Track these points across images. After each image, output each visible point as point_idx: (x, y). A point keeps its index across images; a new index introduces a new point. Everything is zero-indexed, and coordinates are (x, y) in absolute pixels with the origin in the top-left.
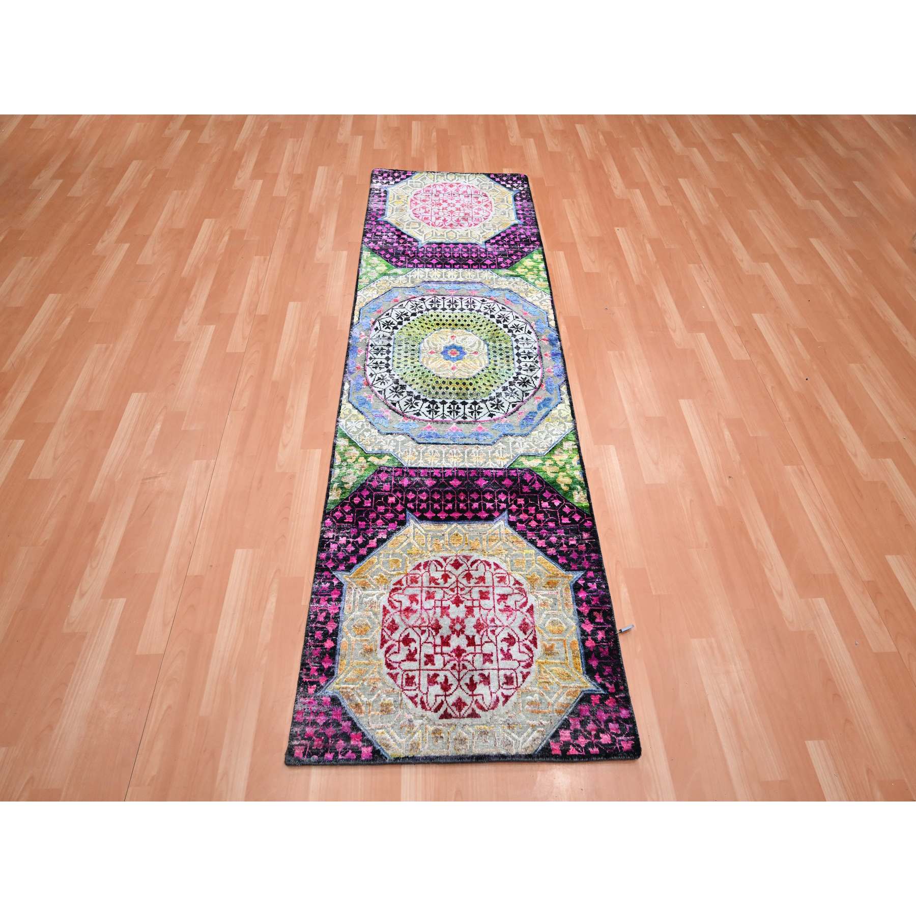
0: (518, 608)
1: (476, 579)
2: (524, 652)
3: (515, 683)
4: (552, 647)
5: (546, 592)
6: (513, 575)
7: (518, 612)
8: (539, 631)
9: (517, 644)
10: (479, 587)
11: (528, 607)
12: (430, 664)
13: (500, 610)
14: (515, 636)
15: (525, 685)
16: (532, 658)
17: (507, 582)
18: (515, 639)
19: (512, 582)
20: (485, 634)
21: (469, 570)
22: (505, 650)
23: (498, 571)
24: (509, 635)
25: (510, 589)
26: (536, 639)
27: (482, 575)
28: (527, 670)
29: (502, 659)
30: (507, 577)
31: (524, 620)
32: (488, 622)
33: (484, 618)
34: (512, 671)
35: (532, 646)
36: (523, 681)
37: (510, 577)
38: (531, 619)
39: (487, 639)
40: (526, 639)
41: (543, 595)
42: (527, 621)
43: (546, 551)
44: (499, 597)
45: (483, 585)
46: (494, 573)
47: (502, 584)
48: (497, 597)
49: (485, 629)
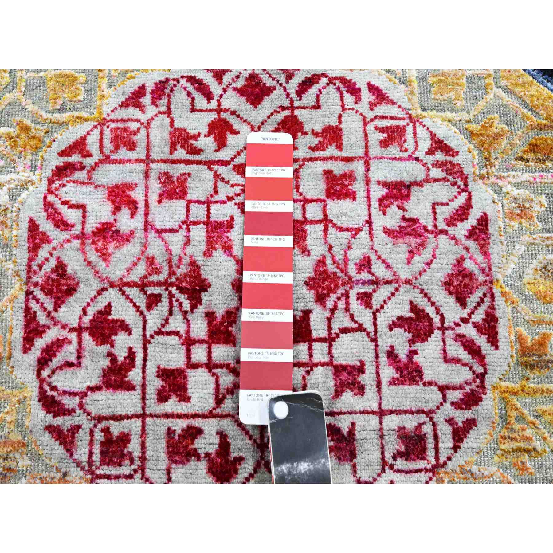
0: (442, 225)
1: (315, 134)
2: (457, 361)
3: (430, 454)
4: (542, 343)
5: (527, 176)
6: (427, 122)
7: (442, 237)
8: (504, 294)
9: (437, 334)
10: (324, 159)
11: (472, 221)
12: (173, 400)
13: (387, 232)
14: (430, 310)
15: (459, 460)
16: (482, 376)
17: (409, 144)
18: (430, 320)
19: (425, 144)
20: (341, 305)
21: (292, 107)
22: (402, 353)
23: (382, 110)
24: (414, 308)
25: (419, 166)
26: (496, 320)
27: (334, 122)
28: (468, 414)
29: (393, 382)
30: (410, 129)
31: (460, 261)
32: (352, 270)
33: (339, 257)
34: (422, 418)
35: (481, 341)
36: (456, 448)
37: (419, 129)
38: (480, 258)
39: (347, 323)
40: (465, 321)
41: (517, 186)
42: (468, 265)
44: (384, 191)
45: (337, 153)
46: (370, 115)
47: (394, 150)
48: (378, 192)
49: (341, 291)
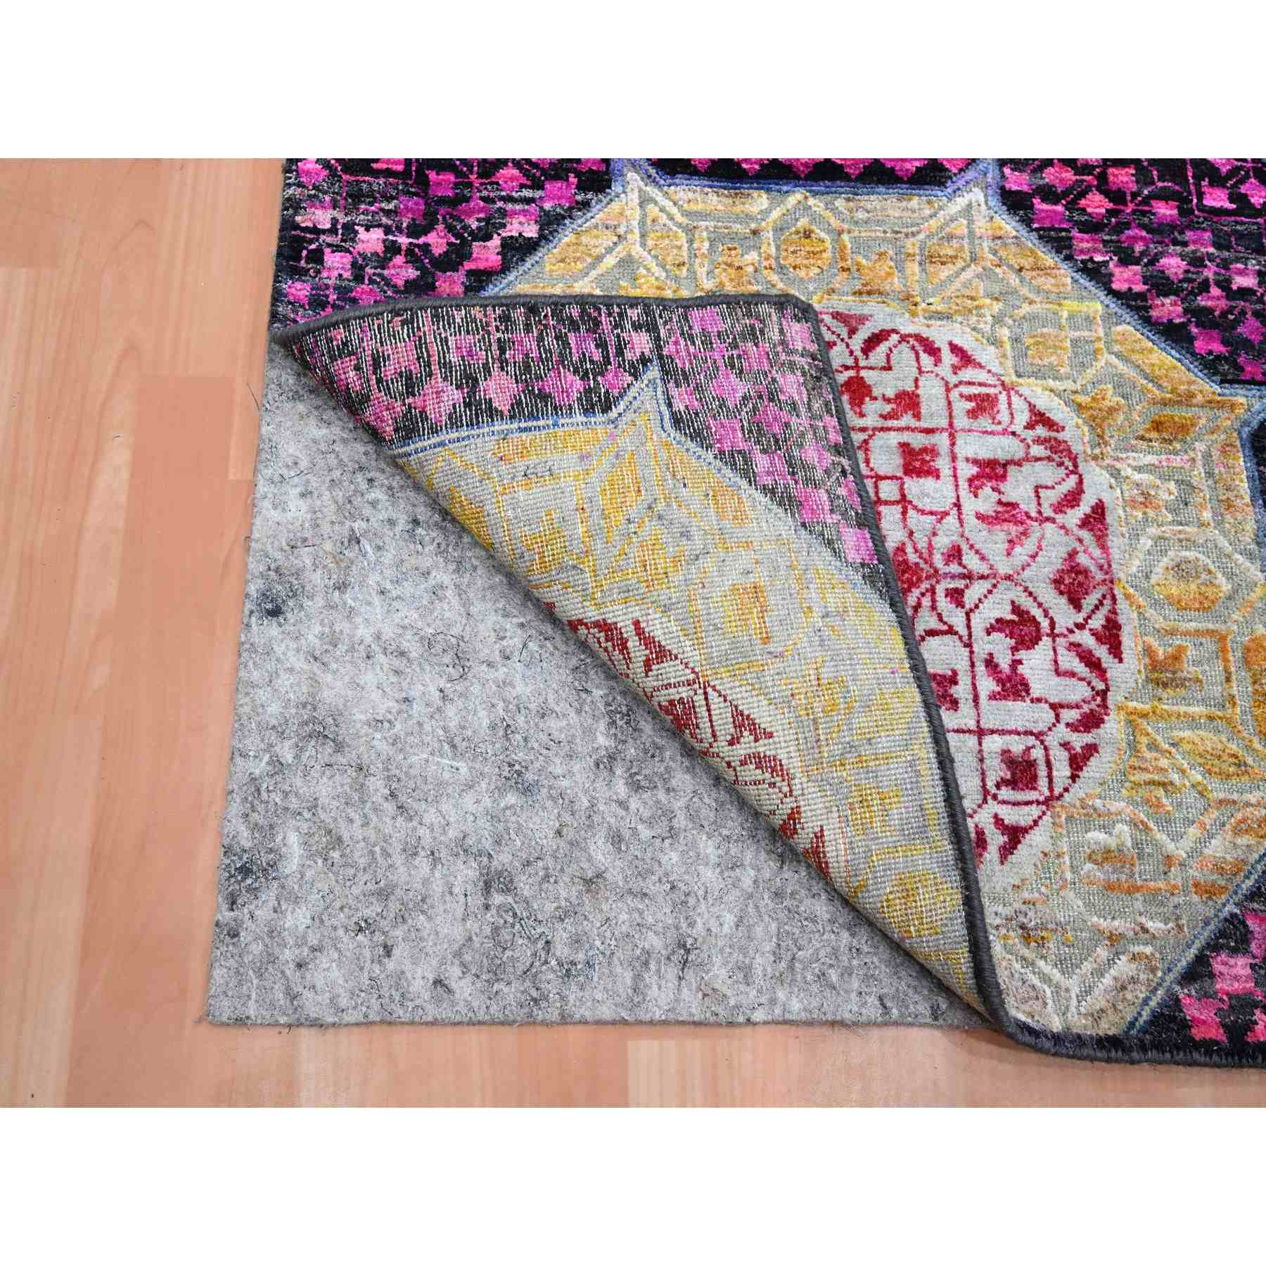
0: (1048, 512)
1: (887, 400)
2: (1072, 674)
3: (1043, 783)
4: (1176, 657)
5: (1150, 459)
6: (1022, 390)
7: (1048, 525)
8: (1127, 596)
9: (1046, 641)
10: (899, 429)
11: (1085, 508)
13: (980, 517)
14: (1037, 613)
15: (1078, 791)
16: (1104, 694)
17: (1004, 416)
18: (1037, 624)
19: (1023, 417)
20: (926, 602)
21: (857, 367)
22: (1004, 662)
23: (968, 374)
24: (1016, 609)
25: (1014, 442)
26: (1119, 627)
27: (909, 387)
28: (1087, 738)
29: (993, 697)
30: (1003, 398)
31: (1072, 555)
32: (938, 561)
33: (922, 545)
34: (1031, 740)
35: (1101, 652)
36: (1074, 778)
37: (1015, 398)
38: (1097, 552)
39: (933, 624)
40: (1080, 627)
41: (1139, 469)
42: (1082, 559)
43: (1146, 309)
44: (974, 470)
45: (913, 423)
46: (953, 380)
47: (984, 422)
48: (970, 470)
49: (925, 585)
